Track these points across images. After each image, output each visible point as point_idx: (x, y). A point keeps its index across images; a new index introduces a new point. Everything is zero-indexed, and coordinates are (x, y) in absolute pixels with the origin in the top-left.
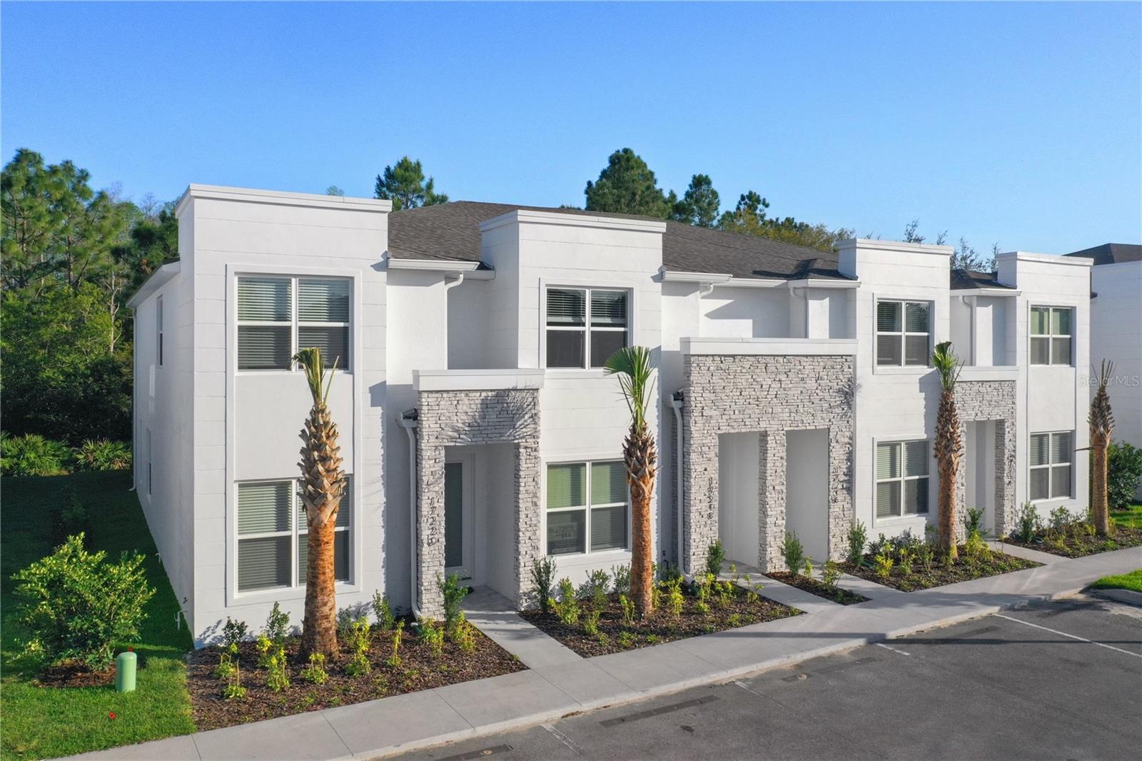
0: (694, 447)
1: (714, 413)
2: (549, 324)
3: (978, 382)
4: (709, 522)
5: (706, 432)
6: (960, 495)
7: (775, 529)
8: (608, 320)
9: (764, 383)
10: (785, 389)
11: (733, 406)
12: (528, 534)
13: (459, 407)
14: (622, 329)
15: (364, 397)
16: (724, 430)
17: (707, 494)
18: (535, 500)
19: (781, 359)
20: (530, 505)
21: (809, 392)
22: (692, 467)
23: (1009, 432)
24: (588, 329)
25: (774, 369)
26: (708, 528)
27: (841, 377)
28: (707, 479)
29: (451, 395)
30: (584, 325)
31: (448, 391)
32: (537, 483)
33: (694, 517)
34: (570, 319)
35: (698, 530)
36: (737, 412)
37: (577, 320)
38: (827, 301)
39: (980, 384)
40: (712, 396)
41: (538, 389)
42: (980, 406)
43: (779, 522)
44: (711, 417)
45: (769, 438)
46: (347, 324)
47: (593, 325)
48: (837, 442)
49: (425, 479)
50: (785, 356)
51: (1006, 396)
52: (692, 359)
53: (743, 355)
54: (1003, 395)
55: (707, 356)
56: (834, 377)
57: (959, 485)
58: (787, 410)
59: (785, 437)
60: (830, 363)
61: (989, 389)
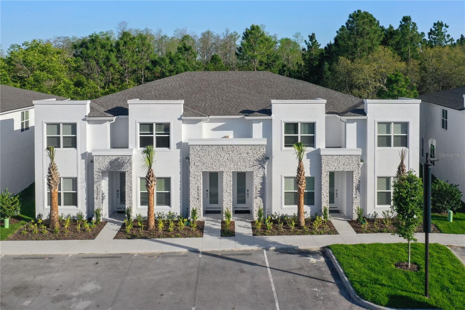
0: (191, 175)
1: (199, 164)
2: (140, 134)
3: (336, 155)
4: (198, 201)
5: (196, 170)
6: (325, 200)
7: (227, 206)
8: (163, 132)
9: (222, 154)
10: (231, 157)
11: (208, 162)
12: (129, 199)
13: (105, 160)
14: (167, 135)
15: (80, 157)
16: (204, 170)
17: (197, 191)
18: (131, 188)
19: (230, 146)
20: (129, 190)
21: (243, 158)
22: (190, 182)
23: (356, 176)
24: (154, 136)
25: (226, 150)
26: (197, 202)
27: (259, 153)
28: (197, 186)
29: (103, 156)
30: (153, 134)
31: (102, 156)
32: (131, 184)
33: (191, 199)
34: (149, 132)
35: (193, 203)
36: (209, 164)
37: (152, 133)
38: (261, 123)
39: (338, 156)
40: (199, 159)
41: (131, 156)
42: (338, 165)
43: (229, 203)
44: (198, 166)
45: (224, 174)
46: (76, 136)
47: (156, 134)
48: (257, 176)
49: (95, 180)
50: (231, 145)
51: (354, 161)
52: (190, 146)
53: (212, 145)
54: (352, 161)
55: (196, 145)
56: (255, 153)
57: (325, 196)
58: (232, 164)
59: (232, 174)
60: (253, 148)
61: (343, 159)
